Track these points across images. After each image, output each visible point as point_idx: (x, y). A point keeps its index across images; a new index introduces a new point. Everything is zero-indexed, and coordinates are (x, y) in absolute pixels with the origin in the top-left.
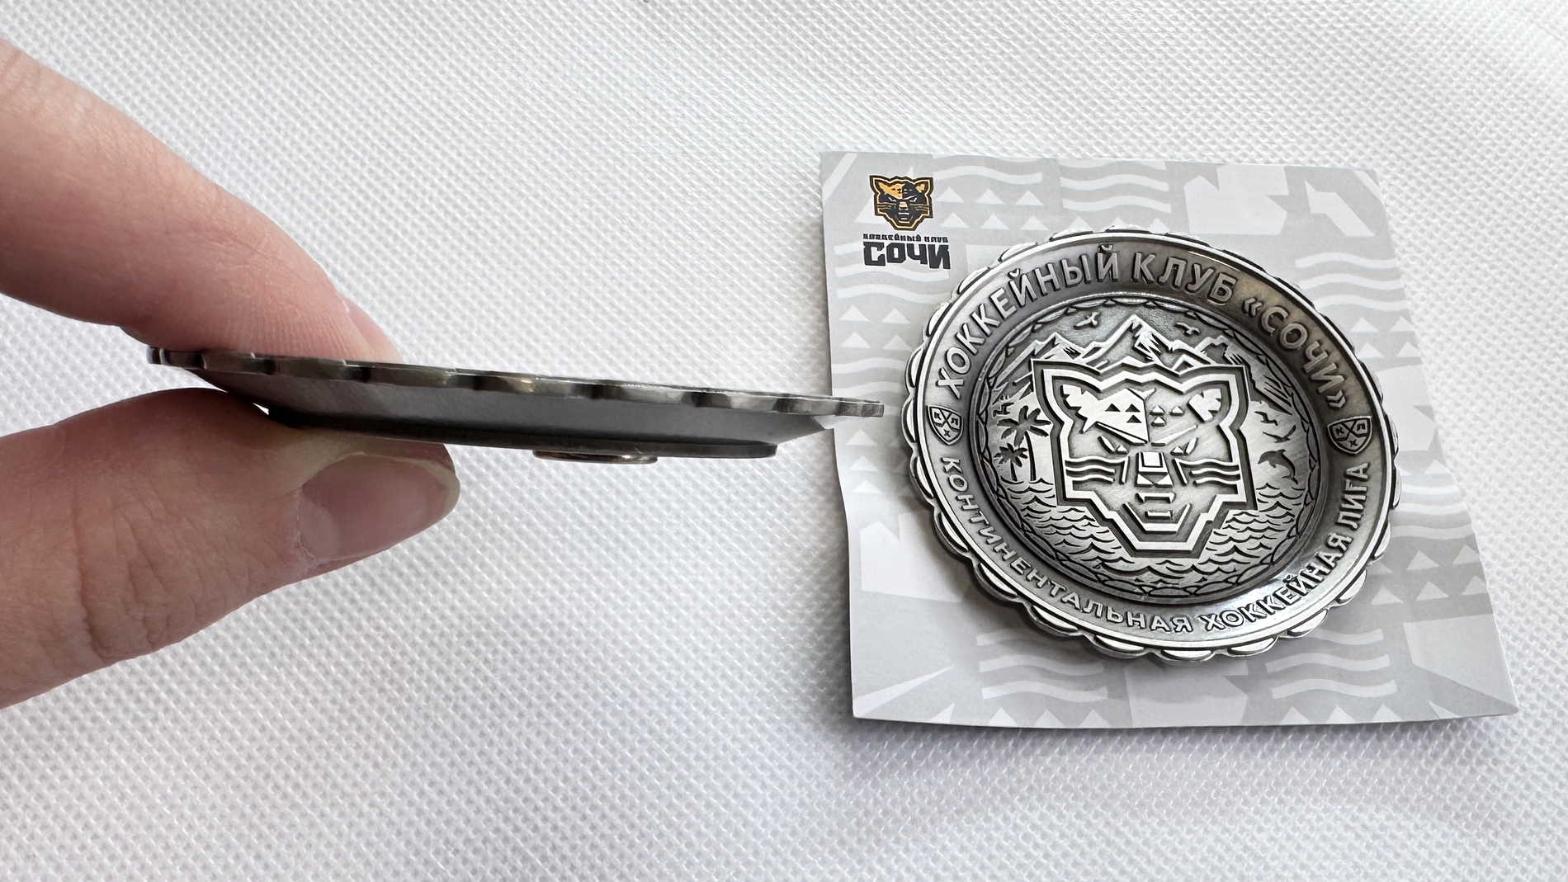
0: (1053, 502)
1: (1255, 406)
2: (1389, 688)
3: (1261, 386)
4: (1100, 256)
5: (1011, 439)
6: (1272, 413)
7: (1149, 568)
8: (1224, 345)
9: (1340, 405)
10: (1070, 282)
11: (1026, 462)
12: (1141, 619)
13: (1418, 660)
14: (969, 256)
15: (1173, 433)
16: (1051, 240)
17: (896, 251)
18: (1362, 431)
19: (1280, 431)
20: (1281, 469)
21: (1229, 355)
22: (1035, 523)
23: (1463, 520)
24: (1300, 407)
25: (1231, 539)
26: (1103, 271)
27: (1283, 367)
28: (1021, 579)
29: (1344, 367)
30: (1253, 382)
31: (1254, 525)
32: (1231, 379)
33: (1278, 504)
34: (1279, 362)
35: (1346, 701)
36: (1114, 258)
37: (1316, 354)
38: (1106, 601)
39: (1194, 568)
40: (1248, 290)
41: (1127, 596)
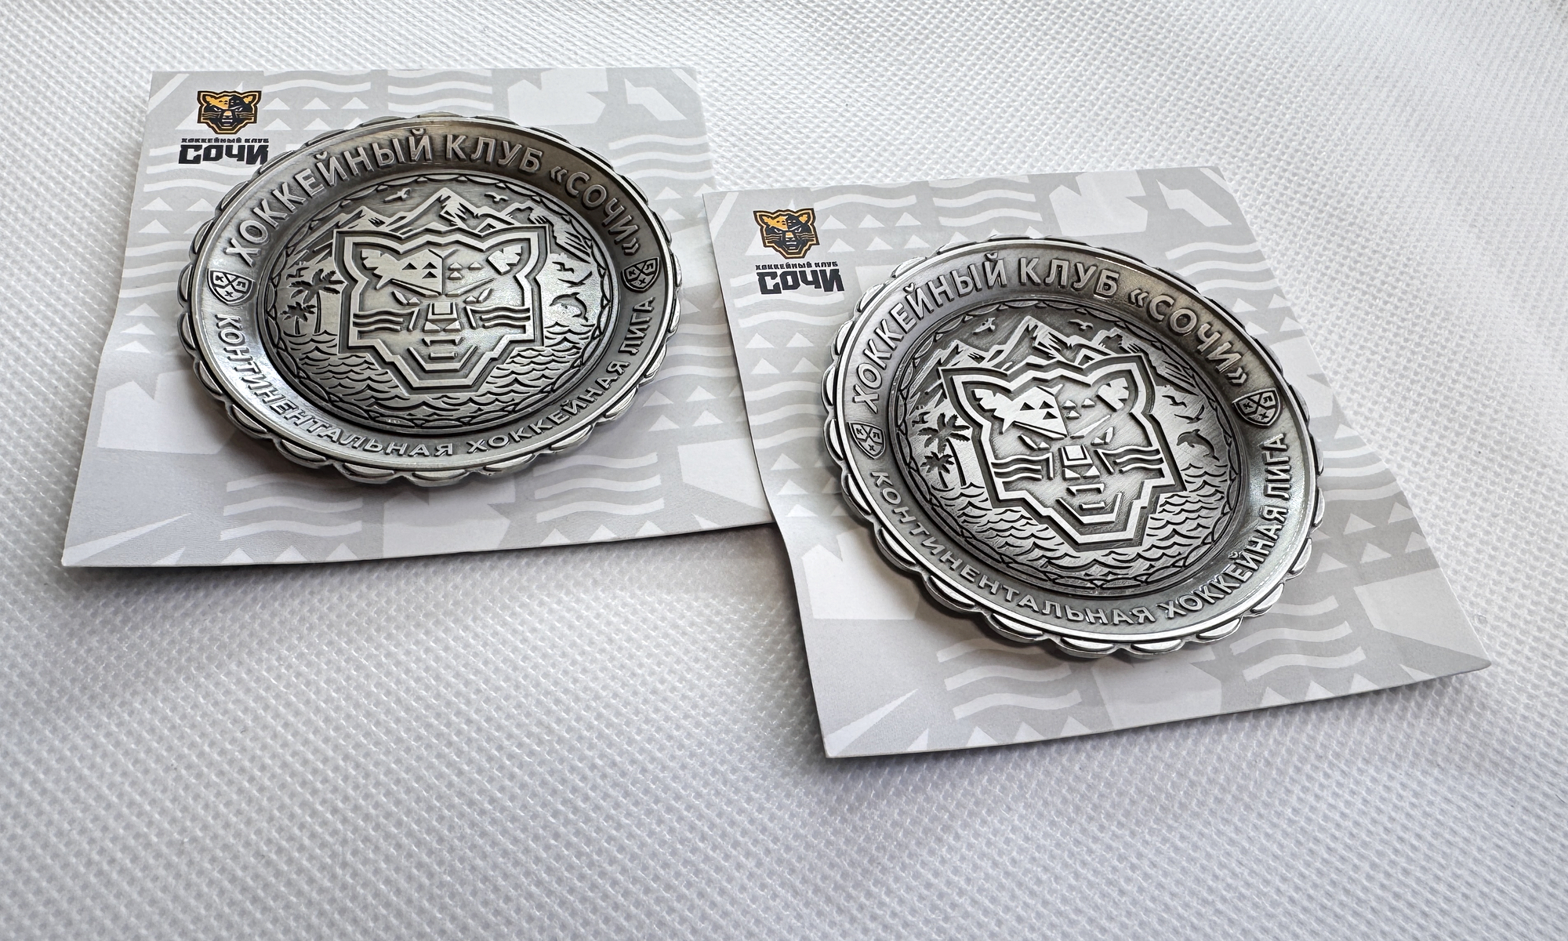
0: (988, 505)
1: (1160, 391)
2: (1358, 656)
3: (1163, 371)
4: (987, 264)
5: (934, 447)
6: (1179, 396)
7: (1096, 561)
8: (1119, 337)
9: (1242, 381)
10: (962, 291)
11: (953, 468)
12: (1101, 615)
13: (1378, 624)
14: (862, 277)
15: (1090, 425)
16: (939, 253)
17: (789, 278)
18: (1268, 404)
19: (1191, 412)
20: (1200, 449)
21: (1125, 344)
22: (974, 528)
23: (1386, 478)
24: (1203, 387)
25: (1168, 522)
26: (992, 279)
27: (1178, 351)
28: (974, 587)
29: (1239, 345)
30: (1154, 368)
31: (1187, 506)
32: (1133, 367)
33: (1205, 483)
34: (1174, 347)
35: (1319, 674)
36: (1000, 265)
37: (1208, 334)
38: (1064, 599)
39: (1139, 556)
40: (1132, 283)
41: (1079, 592)
